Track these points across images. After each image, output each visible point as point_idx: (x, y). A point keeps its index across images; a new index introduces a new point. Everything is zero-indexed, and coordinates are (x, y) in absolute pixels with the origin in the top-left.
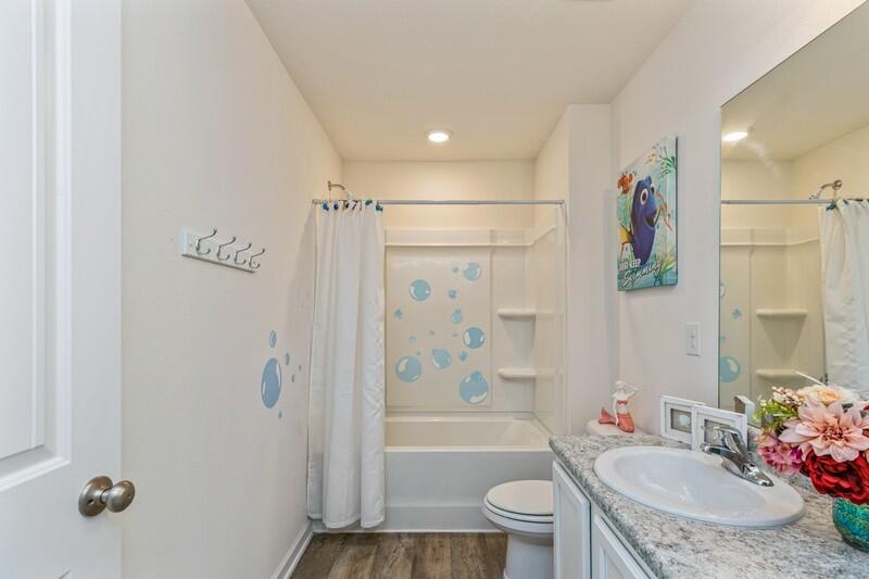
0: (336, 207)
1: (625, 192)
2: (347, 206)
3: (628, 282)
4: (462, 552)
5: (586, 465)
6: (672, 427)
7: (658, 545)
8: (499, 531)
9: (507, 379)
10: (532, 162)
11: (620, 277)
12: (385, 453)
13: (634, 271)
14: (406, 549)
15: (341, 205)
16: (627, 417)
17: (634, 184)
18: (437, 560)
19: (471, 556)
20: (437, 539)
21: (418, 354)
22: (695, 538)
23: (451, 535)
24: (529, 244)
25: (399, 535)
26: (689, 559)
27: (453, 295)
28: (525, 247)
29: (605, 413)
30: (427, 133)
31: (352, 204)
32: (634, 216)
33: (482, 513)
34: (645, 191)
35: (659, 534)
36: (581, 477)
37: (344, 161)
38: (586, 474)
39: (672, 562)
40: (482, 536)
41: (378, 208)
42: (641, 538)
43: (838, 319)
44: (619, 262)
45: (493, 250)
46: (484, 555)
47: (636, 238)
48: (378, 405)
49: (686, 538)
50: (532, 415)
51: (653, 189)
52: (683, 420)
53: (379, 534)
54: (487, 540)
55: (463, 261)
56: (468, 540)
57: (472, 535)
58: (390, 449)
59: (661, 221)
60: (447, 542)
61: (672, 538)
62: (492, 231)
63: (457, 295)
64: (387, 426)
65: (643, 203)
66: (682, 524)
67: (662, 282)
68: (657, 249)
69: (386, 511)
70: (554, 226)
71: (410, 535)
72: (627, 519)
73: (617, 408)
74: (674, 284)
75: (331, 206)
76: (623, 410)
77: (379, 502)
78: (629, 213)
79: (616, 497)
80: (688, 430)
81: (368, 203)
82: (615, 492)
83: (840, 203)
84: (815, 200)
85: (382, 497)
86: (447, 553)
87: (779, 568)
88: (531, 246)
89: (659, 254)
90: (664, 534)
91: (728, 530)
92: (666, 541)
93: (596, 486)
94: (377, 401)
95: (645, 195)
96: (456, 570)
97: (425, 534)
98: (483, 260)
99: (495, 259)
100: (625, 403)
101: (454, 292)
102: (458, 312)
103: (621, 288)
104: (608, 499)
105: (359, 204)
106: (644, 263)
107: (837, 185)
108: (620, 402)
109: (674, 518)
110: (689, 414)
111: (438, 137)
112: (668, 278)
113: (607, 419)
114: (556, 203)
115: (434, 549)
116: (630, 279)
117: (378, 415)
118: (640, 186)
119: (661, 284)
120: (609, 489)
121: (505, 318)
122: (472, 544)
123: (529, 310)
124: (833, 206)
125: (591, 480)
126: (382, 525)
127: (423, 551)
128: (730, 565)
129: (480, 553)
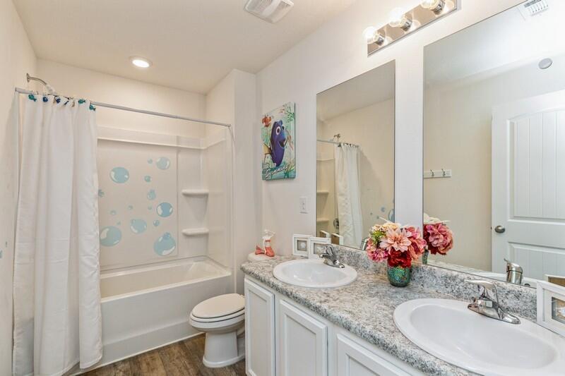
0: (45, 100)
1: (267, 126)
2: (58, 101)
3: (268, 176)
4: (170, 358)
5: (270, 275)
6: (298, 249)
7: (321, 302)
8: (201, 333)
9: (188, 236)
10: (204, 96)
11: (263, 172)
12: (101, 304)
13: (272, 170)
14: (124, 372)
15: (51, 98)
16: (270, 249)
17: (272, 123)
18: (152, 370)
19: (177, 358)
20: (148, 356)
21: (119, 223)
22: (331, 295)
23: (158, 350)
24: (203, 148)
25: (114, 365)
26: (334, 304)
27: (148, 179)
28: (200, 150)
29: (258, 248)
30: (131, 58)
31: (63, 100)
32: (272, 140)
33: (189, 325)
34: (279, 127)
35: (318, 298)
36: (269, 282)
37: (39, 58)
38: (272, 280)
39: (329, 307)
40: (181, 343)
41: (91, 108)
42: (312, 302)
43: (342, 195)
44: (263, 164)
45: (179, 150)
46: (186, 354)
47: (273, 152)
48: (96, 266)
49: (328, 296)
50: (206, 257)
51: (283, 128)
52: (303, 245)
53: (99, 369)
54: (186, 344)
55: (156, 155)
56: (173, 348)
57: (175, 344)
58: (105, 300)
59: (288, 145)
60: (157, 355)
61: (323, 298)
62: (178, 137)
63: (151, 179)
64: (102, 282)
65: (277, 134)
66: (323, 291)
67: (288, 176)
68: (285, 159)
69: (104, 350)
70: (224, 139)
71: (124, 361)
72: (302, 295)
73: (266, 244)
74: (294, 178)
75: (39, 98)
76: (268, 245)
77: (99, 343)
78: (269, 138)
79: (292, 287)
80: (305, 249)
81: (81, 102)
82: (291, 285)
83: (342, 145)
84: (331, 142)
85: (100, 339)
86: (158, 362)
87: (362, 298)
88: (205, 150)
89: (287, 162)
90: (320, 297)
91: (340, 289)
92: (323, 300)
93: (280, 285)
94: (95, 263)
95: (278, 130)
96: (169, 371)
97: (137, 356)
98: (171, 156)
99: (179, 156)
100: (269, 241)
101: (149, 177)
102: (152, 192)
103: (265, 178)
104: (289, 289)
105: (71, 101)
106: (278, 165)
107: (338, 136)
108: (266, 241)
109: (319, 289)
110: (305, 242)
111: (141, 64)
112: (291, 174)
113: (259, 251)
114: (226, 126)
115: (148, 364)
116: (270, 173)
117: (96, 274)
118: (276, 125)
119: (288, 177)
120: (287, 284)
121: (187, 195)
122: (176, 351)
123: (203, 191)
124: (340, 146)
125: (276, 282)
126: (101, 361)
127: (140, 368)
128: (348, 301)
129: (183, 354)
